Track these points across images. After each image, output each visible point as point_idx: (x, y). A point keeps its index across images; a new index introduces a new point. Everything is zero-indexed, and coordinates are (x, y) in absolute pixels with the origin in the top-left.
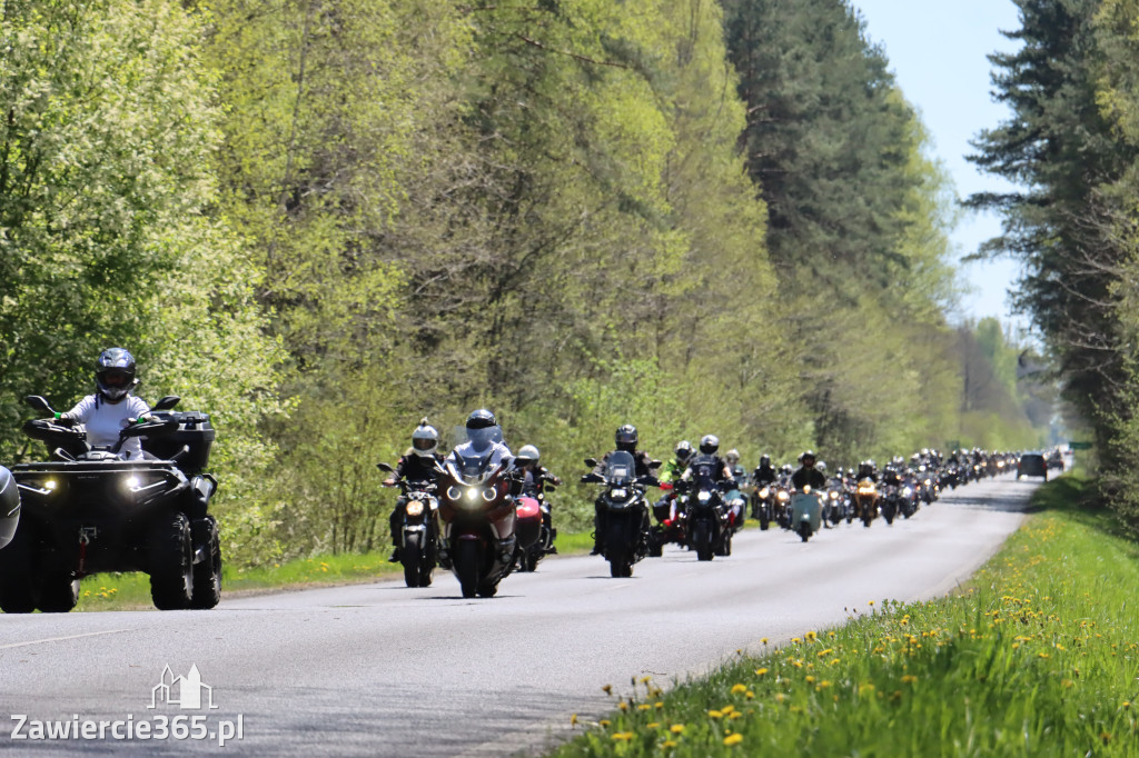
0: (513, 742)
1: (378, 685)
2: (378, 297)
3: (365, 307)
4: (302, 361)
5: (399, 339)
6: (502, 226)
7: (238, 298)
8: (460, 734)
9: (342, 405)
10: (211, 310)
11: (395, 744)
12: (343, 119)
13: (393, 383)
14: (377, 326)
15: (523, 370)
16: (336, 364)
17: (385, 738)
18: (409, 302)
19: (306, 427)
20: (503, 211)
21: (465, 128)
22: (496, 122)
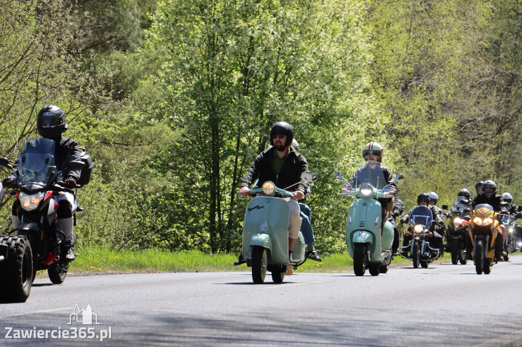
0: (507, 339)
1: (442, 310)
2: (443, 132)
3: (437, 136)
4: (408, 161)
5: (453, 151)
6: (503, 99)
7: (378, 130)
8: (482, 334)
9: (426, 181)
10: (366, 136)
11: (450, 337)
12: (429, 49)
13: (449, 171)
14: (443, 145)
15: (512, 166)
16: (423, 163)
17: (445, 335)
18: (458, 134)
19: (409, 191)
20: (503, 92)
21: (486, 53)
22: (501, 50)
